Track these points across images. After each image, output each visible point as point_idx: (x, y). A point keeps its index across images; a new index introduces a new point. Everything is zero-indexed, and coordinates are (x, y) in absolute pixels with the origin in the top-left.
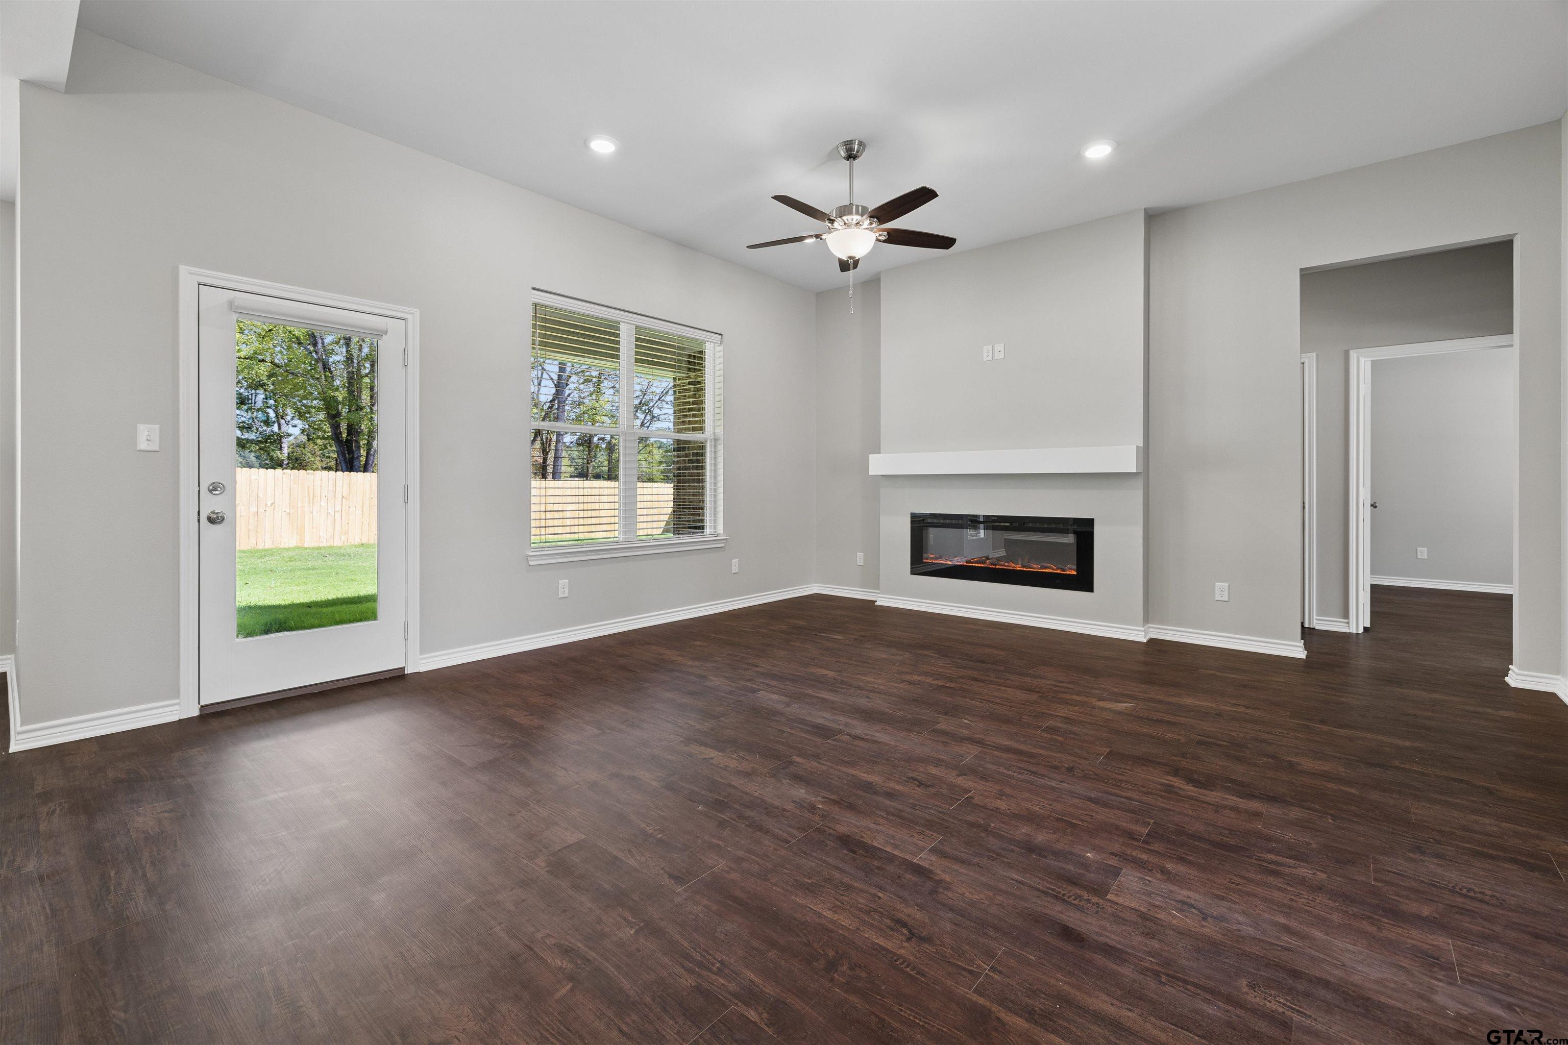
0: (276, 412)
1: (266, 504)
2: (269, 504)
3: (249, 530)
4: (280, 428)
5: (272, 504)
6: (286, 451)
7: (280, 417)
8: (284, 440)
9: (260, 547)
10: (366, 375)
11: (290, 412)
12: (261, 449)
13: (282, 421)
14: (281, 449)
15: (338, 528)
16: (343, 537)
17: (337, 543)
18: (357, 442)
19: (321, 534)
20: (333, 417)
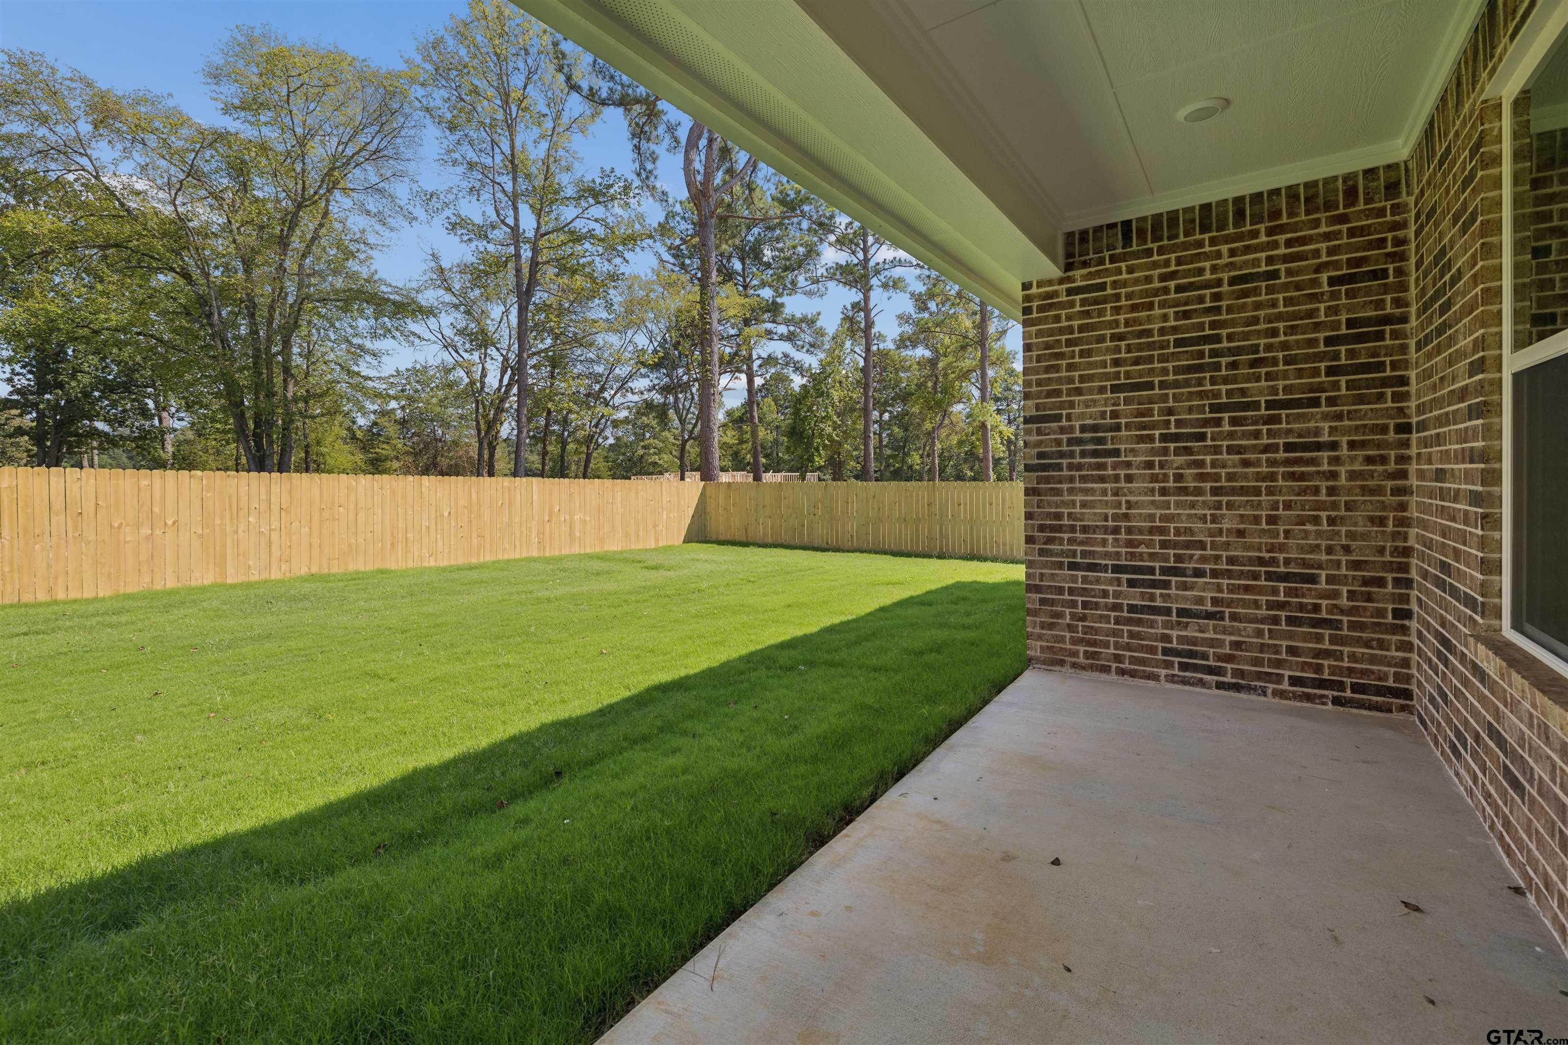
0: (156, 403)
1: (165, 524)
2: (170, 522)
3: (140, 563)
4: (161, 422)
5: (174, 523)
6: (170, 448)
7: (162, 408)
8: (167, 437)
9: (158, 587)
10: (278, 353)
11: (174, 403)
12: (138, 447)
13: (165, 414)
14: (163, 448)
15: (276, 553)
16: (283, 567)
17: (275, 575)
18: (269, 436)
19: (251, 563)
20: (235, 407)
